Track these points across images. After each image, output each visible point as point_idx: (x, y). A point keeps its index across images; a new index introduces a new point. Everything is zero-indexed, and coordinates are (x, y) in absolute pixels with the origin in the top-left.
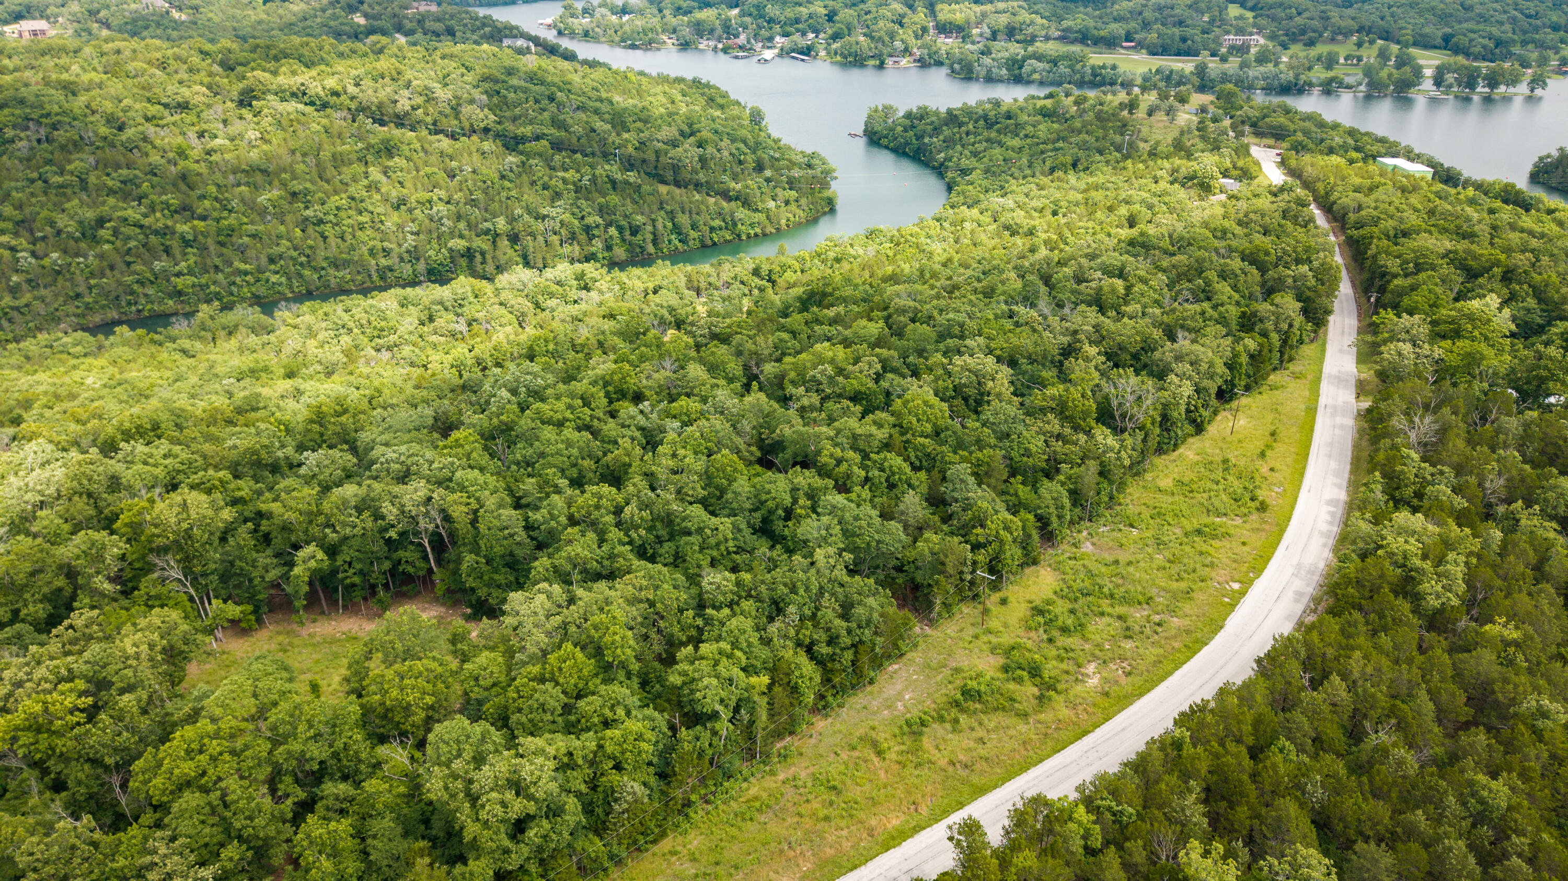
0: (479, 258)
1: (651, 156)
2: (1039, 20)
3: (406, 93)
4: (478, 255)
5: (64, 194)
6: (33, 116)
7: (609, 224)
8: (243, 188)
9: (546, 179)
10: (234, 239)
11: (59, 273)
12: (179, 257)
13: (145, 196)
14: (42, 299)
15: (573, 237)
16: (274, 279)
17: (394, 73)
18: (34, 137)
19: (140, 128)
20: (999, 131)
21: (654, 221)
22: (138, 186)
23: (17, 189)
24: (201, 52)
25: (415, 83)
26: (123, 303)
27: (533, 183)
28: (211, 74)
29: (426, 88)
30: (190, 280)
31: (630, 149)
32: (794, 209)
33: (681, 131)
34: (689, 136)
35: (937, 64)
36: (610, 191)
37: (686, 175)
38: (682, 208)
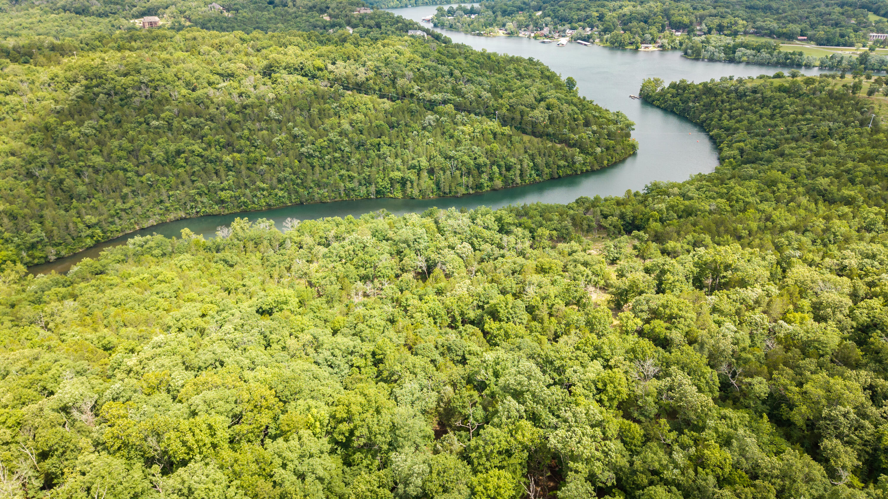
0: (409, 184)
1: (518, 116)
2: (741, 22)
3: (362, 69)
4: (408, 182)
5: (158, 133)
6: (145, 81)
7: (493, 163)
8: (265, 132)
9: (452, 131)
10: (257, 166)
11: (151, 186)
12: (223, 177)
13: (205, 136)
14: (140, 204)
15: (469, 173)
16: (280, 193)
17: (355, 56)
18: (143, 95)
19: (205, 90)
20: (748, 101)
21: (521, 161)
22: (202, 129)
23: (131, 128)
24: (241, 39)
25: (369, 63)
26: (188, 207)
27: (443, 133)
28: (247, 54)
29: (375, 66)
30: (229, 193)
31: (504, 110)
32: (612, 153)
33: (535, 98)
34: (540, 101)
35: (674, 49)
36: (493, 140)
37: (540, 128)
38: (540, 152)
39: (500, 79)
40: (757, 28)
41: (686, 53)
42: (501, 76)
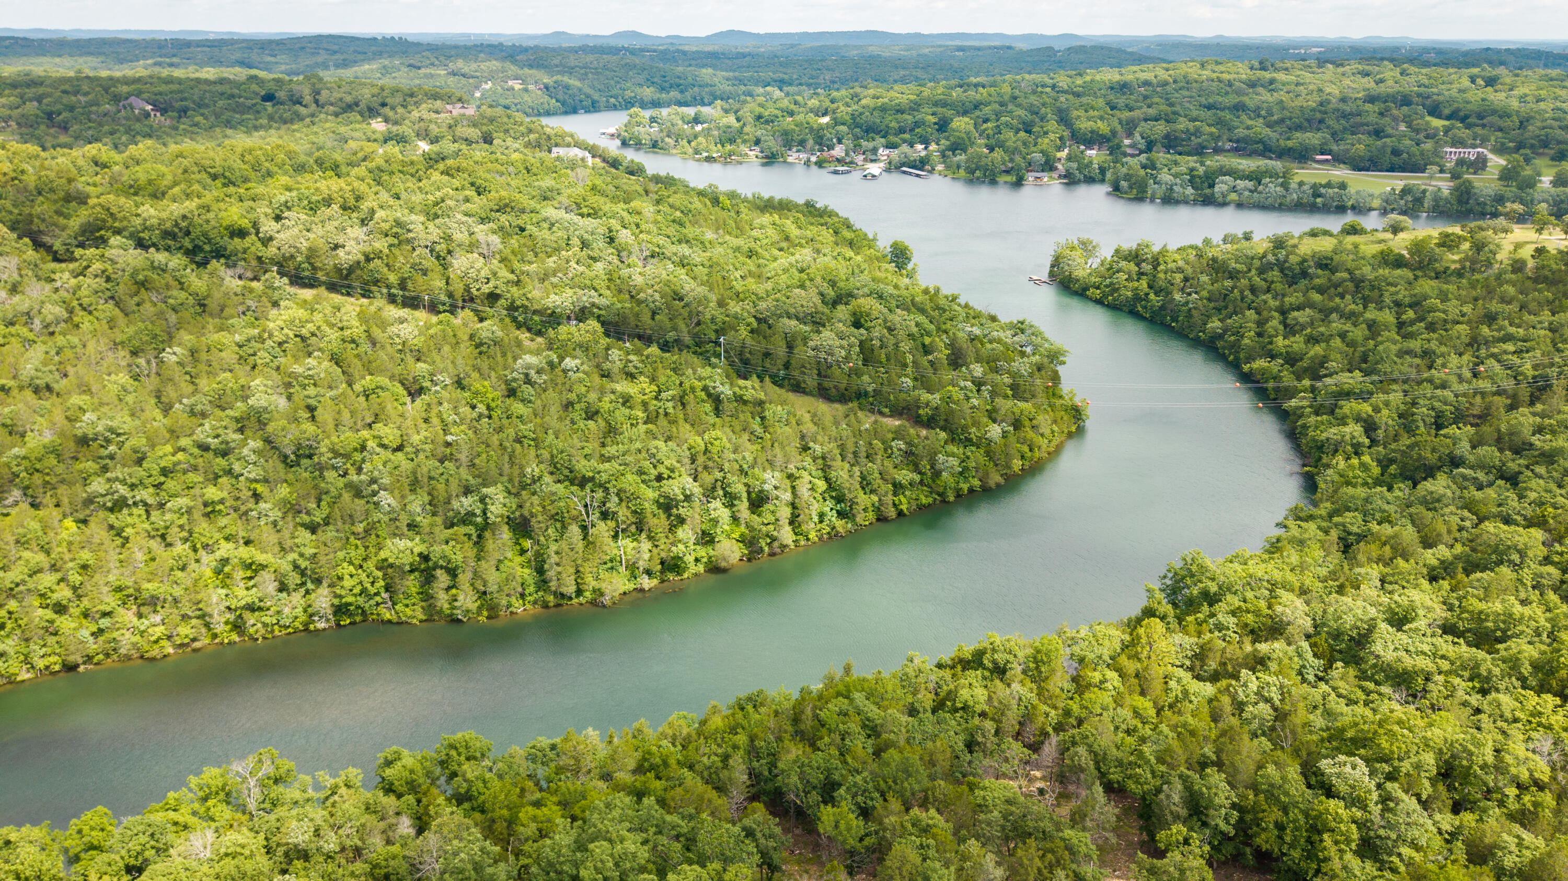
0: (443, 579)
1: (779, 347)
2: (1207, 130)
3: (357, 232)
4: (442, 572)
7: (710, 493)
9: (593, 396)
15: (639, 526)
20: (1320, 290)
21: (792, 478)
25: (380, 214)
29: (398, 223)
31: (743, 332)
32: (1030, 434)
33: (822, 294)
34: (835, 303)
35: (1090, 180)
36: (712, 419)
37: (839, 378)
38: (842, 447)
39: (737, 249)
40: (1238, 141)
41: (1116, 188)
42: (740, 242)
